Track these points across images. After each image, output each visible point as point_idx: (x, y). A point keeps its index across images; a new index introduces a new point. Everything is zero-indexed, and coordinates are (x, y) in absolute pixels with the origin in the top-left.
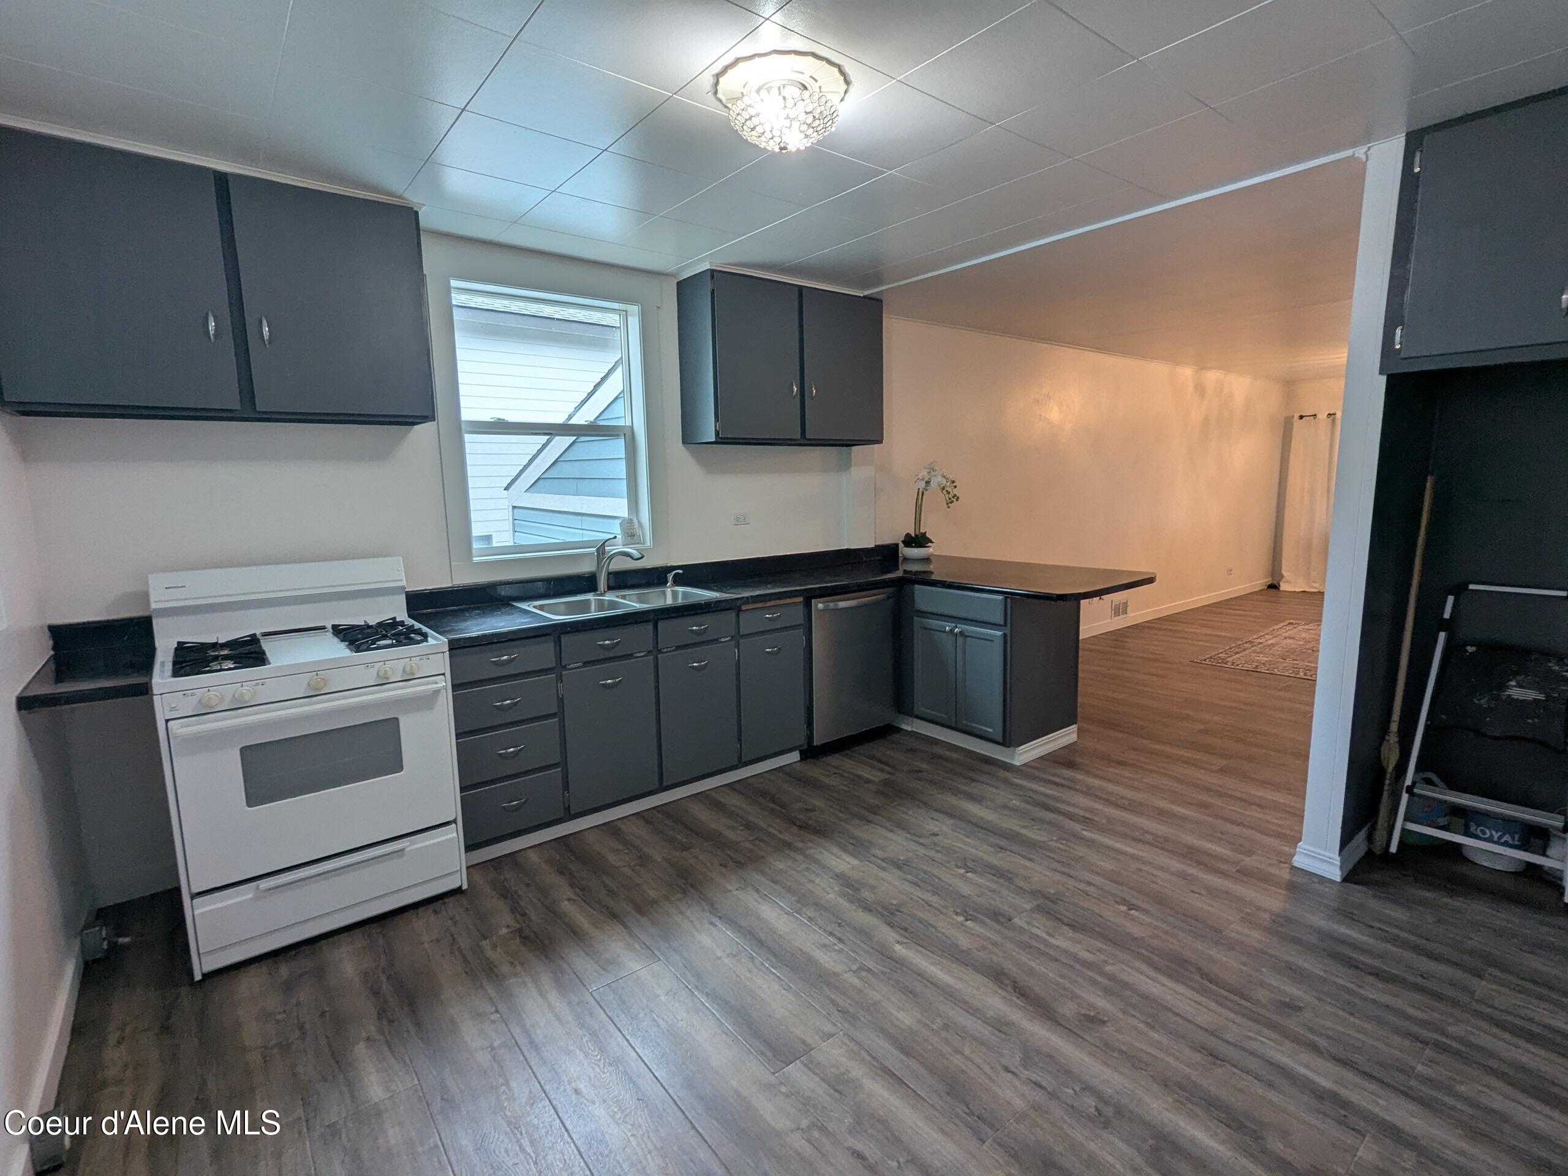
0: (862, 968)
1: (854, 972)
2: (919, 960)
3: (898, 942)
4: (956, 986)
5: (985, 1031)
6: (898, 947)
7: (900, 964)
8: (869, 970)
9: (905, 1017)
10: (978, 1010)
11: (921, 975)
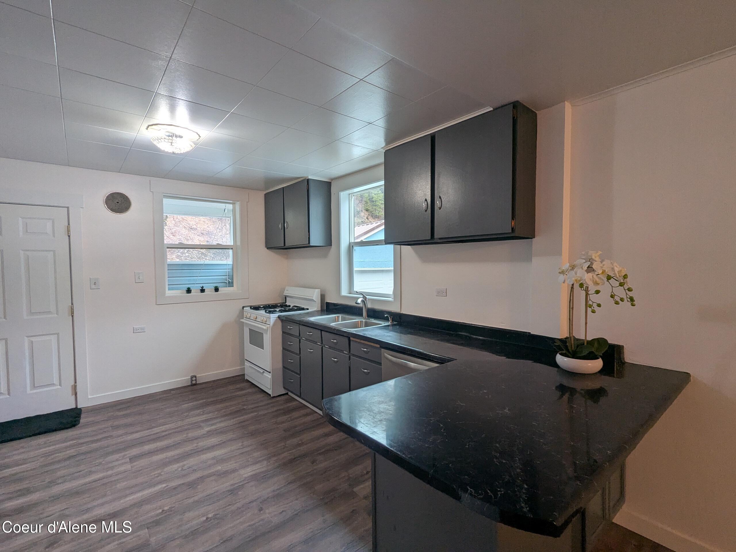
1: (160, 473)
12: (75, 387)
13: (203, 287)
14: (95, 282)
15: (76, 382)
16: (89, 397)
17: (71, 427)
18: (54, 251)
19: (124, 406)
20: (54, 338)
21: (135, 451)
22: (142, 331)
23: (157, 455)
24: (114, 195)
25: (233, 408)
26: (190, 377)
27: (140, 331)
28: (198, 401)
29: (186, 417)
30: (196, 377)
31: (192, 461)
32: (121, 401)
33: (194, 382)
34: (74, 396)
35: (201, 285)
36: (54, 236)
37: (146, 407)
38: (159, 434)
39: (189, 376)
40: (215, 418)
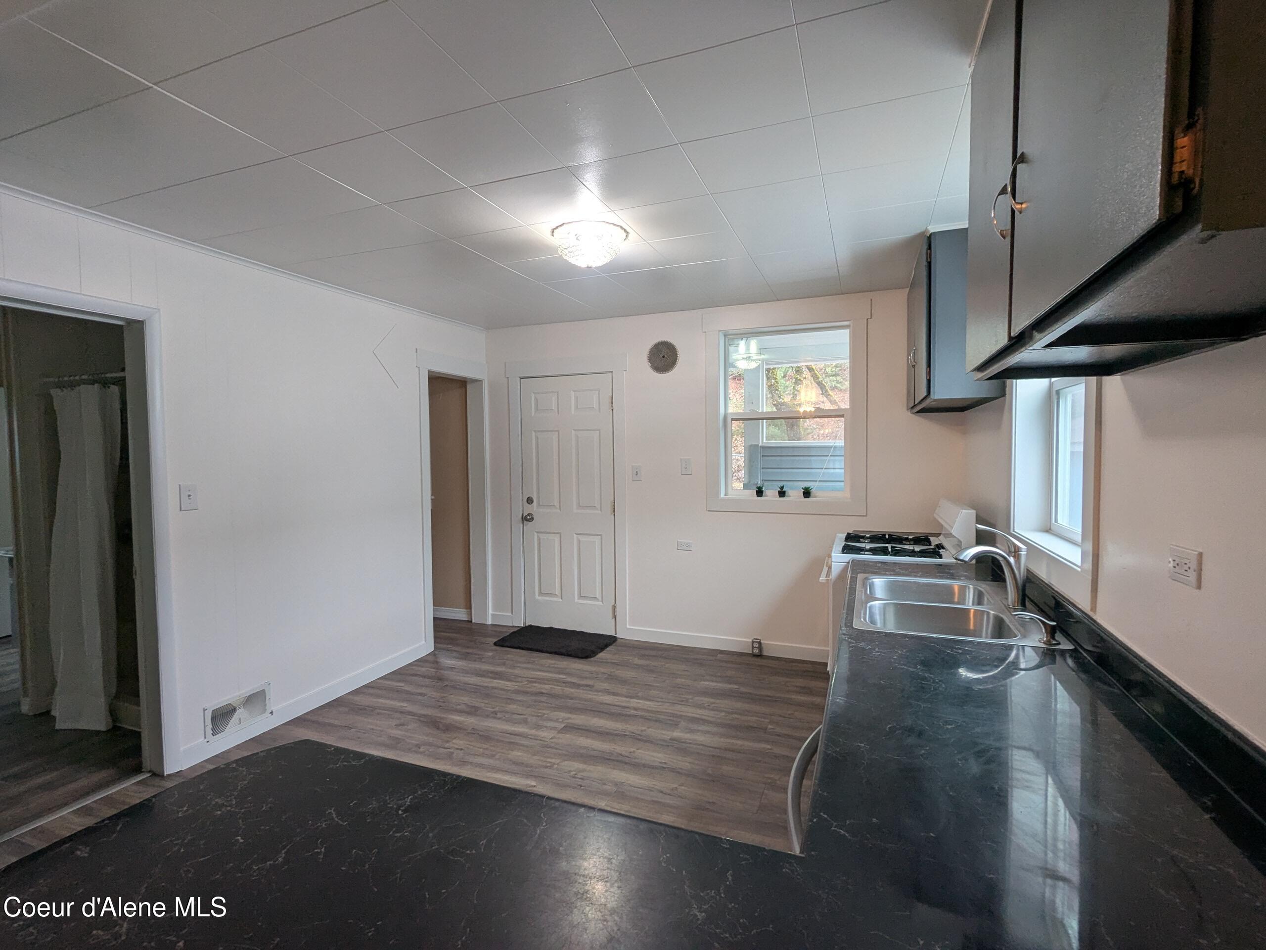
0: (551, 767)
1: (555, 764)
2: (517, 780)
3: (534, 786)
4: (490, 773)
5: (471, 759)
6: (533, 783)
7: (528, 776)
8: (546, 767)
9: (516, 754)
10: (476, 766)
11: (514, 773)
12: (614, 607)
13: (782, 488)
14: (637, 472)
15: (615, 603)
16: (628, 627)
17: (582, 658)
18: (599, 430)
19: (653, 653)
20: (597, 539)
21: (579, 719)
22: (688, 548)
23: (587, 737)
24: (660, 347)
25: (752, 720)
26: (751, 641)
27: (685, 547)
28: (730, 683)
29: (682, 701)
30: (760, 643)
31: (597, 771)
32: (659, 646)
33: (756, 651)
34: (614, 619)
35: (781, 484)
36: (599, 411)
37: (667, 665)
38: (628, 710)
39: (749, 639)
40: (711, 722)
